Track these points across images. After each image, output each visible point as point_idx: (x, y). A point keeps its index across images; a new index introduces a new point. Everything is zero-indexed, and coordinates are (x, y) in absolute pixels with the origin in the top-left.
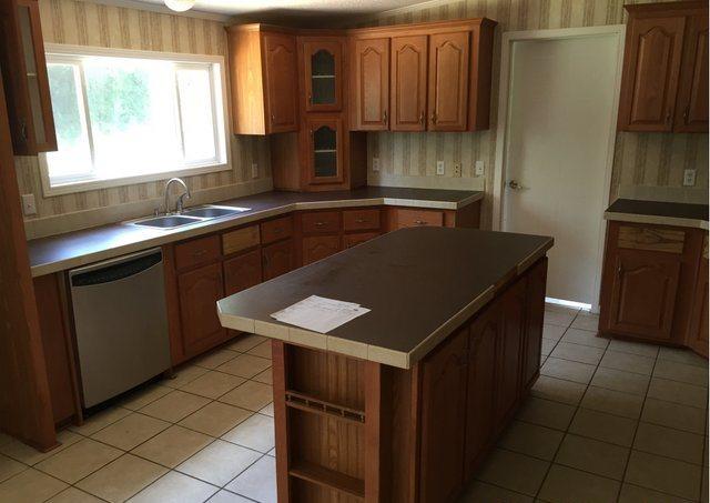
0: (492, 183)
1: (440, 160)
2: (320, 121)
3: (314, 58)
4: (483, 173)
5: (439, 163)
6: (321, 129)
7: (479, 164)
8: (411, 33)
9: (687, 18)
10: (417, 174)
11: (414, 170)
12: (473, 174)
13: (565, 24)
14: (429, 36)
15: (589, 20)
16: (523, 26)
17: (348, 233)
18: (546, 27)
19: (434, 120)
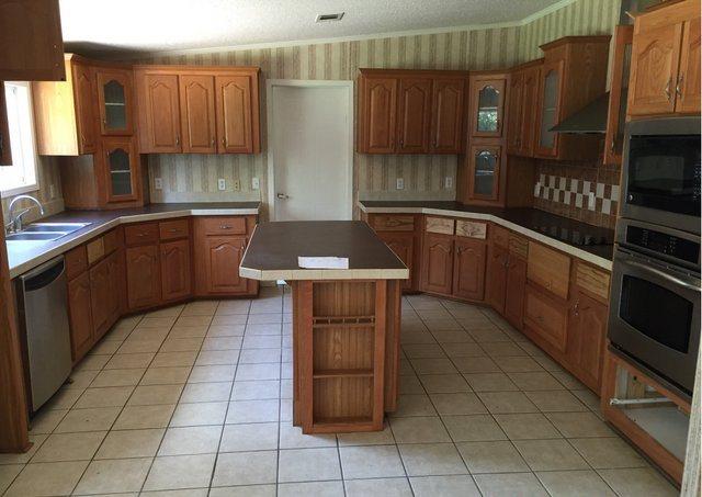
0: (266, 195)
1: (221, 177)
2: (115, 144)
3: (107, 88)
4: (259, 186)
5: (220, 181)
6: (117, 150)
7: (255, 180)
8: (197, 73)
9: (398, 80)
10: (201, 190)
11: (198, 187)
12: (251, 188)
13: (312, 77)
14: (214, 77)
15: (328, 76)
16: (281, 76)
17: (164, 241)
18: (298, 78)
19: (224, 144)
